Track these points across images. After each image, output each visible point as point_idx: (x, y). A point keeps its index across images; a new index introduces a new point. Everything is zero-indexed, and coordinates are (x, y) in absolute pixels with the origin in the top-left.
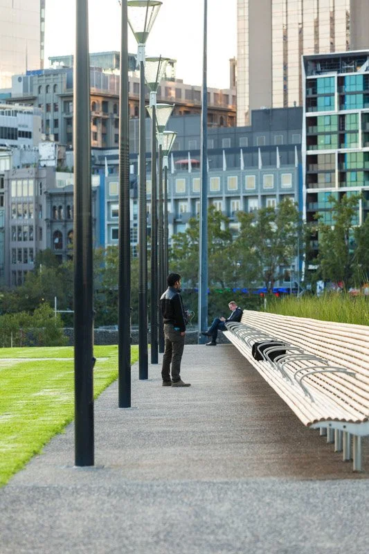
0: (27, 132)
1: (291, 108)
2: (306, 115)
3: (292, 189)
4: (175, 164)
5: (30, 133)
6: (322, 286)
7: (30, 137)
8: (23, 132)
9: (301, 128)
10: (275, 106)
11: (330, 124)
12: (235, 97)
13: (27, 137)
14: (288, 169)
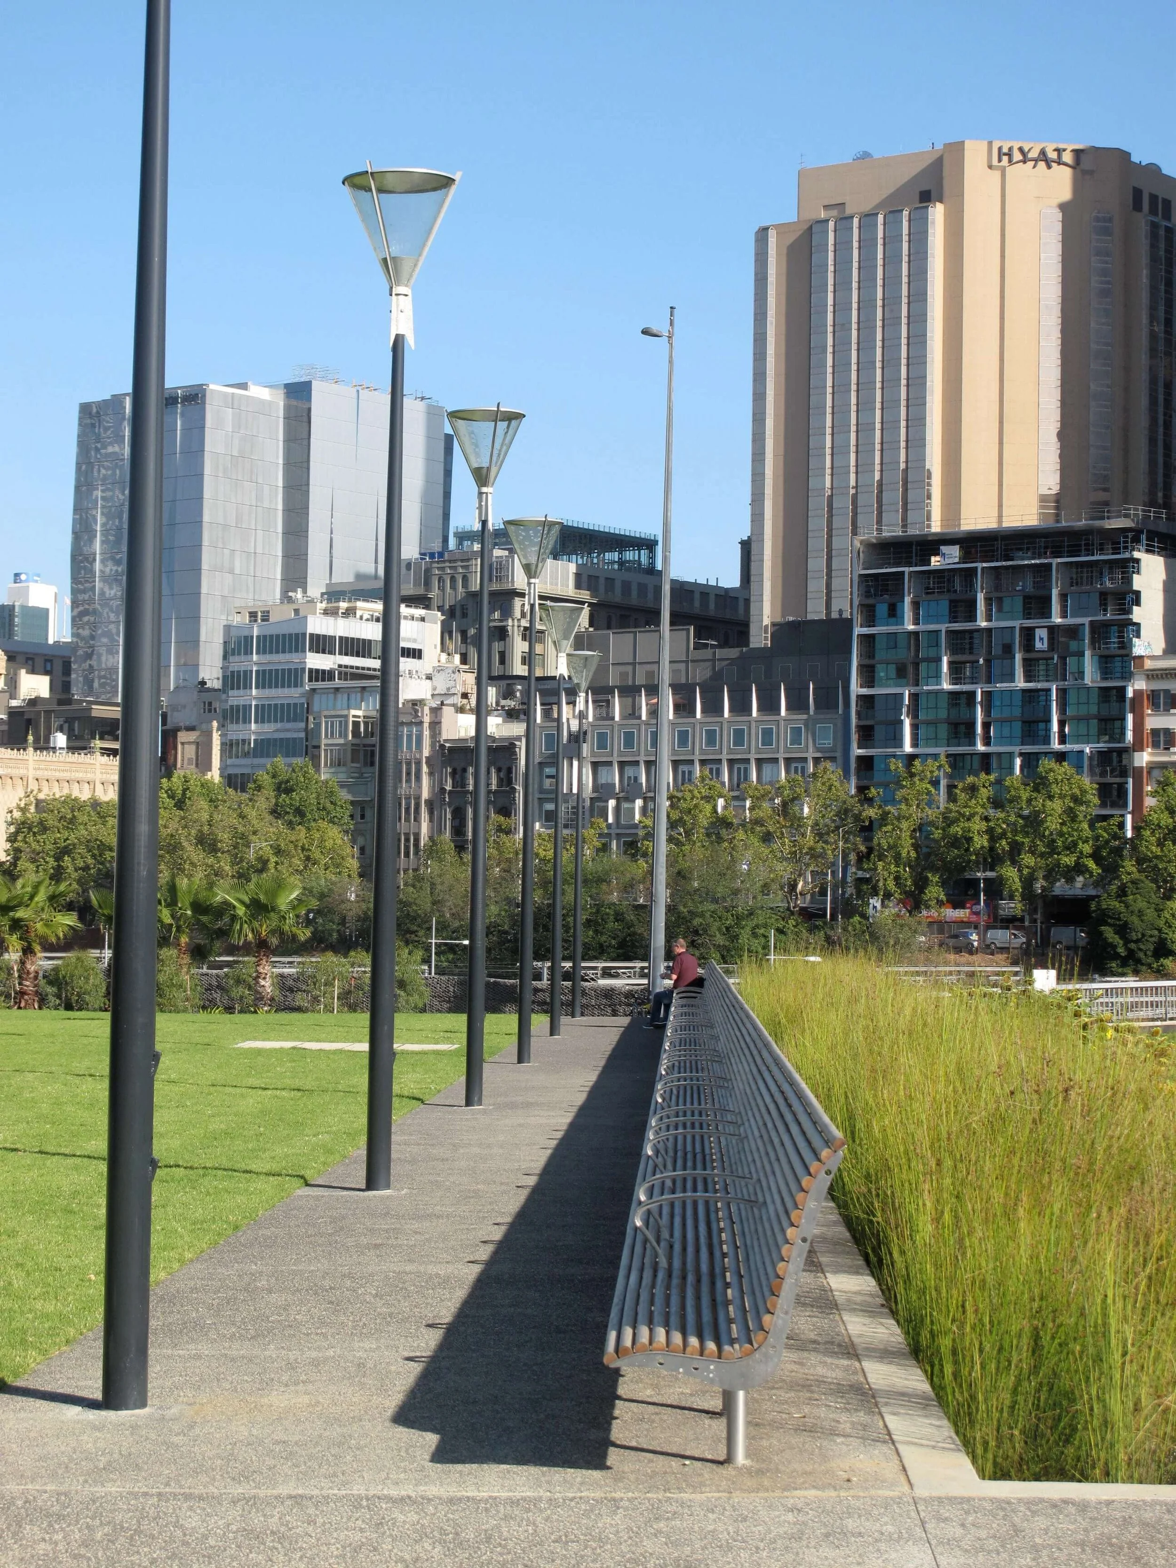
0: (414, 650)
1: (835, 620)
2: (858, 630)
3: (832, 750)
4: (647, 704)
5: (420, 651)
6: (878, 905)
7: (420, 657)
8: (409, 649)
9: (850, 652)
10: (810, 617)
11: (896, 647)
12: (747, 601)
13: (414, 657)
14: (829, 716)
